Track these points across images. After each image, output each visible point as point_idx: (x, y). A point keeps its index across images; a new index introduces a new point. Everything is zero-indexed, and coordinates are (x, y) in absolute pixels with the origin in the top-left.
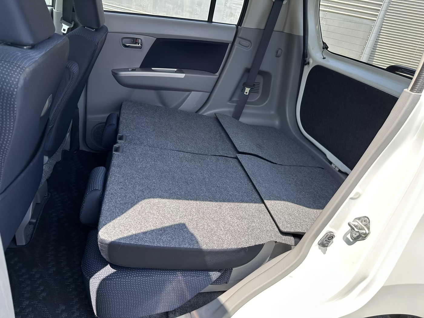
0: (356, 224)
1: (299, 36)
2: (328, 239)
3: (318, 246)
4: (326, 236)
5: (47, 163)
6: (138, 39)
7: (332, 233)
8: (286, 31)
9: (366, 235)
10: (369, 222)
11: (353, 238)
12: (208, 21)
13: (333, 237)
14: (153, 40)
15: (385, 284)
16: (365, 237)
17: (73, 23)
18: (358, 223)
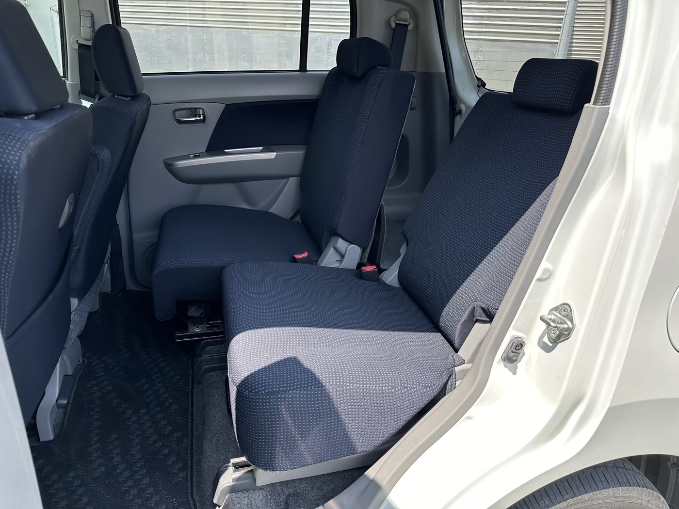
0: (553, 317)
1: (440, 74)
2: (516, 349)
3: (502, 364)
4: (511, 345)
5: (76, 309)
6: (197, 109)
7: (520, 339)
8: (419, 69)
9: (569, 331)
10: (571, 311)
11: (552, 341)
12: (300, 70)
13: (522, 346)
14: (221, 107)
15: (611, 403)
16: (569, 334)
17: (97, 97)
18: (555, 315)
